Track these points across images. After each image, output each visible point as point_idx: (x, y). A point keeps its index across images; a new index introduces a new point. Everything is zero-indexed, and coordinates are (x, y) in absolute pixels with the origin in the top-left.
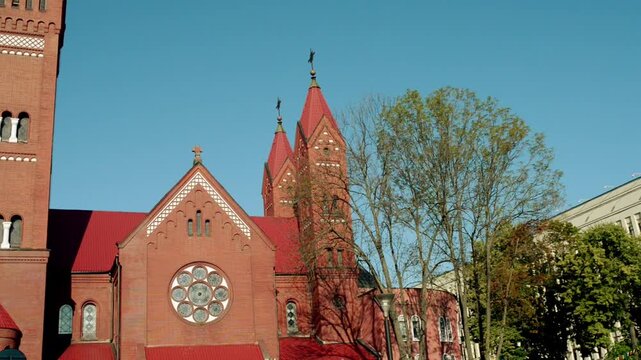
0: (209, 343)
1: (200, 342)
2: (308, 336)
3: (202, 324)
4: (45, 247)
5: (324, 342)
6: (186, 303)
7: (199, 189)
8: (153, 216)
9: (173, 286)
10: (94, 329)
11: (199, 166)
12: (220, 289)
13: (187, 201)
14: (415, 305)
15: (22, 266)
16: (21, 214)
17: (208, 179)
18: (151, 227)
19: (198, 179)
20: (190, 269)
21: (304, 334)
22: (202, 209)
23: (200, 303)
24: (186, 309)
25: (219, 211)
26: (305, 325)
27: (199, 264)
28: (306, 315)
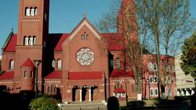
0: (87, 71)
1: (85, 71)
2: (123, 69)
3: (86, 65)
4: (42, 44)
5: (127, 71)
6: (81, 59)
7: (85, 26)
8: (72, 34)
9: (78, 54)
10: (61, 66)
11: (85, 19)
12: (91, 55)
13: (81, 30)
14: (155, 60)
15: (36, 50)
16: (35, 36)
17: (88, 23)
18: (71, 38)
19: (85, 23)
20: (82, 50)
21: (122, 68)
22: (86, 32)
23: (85, 60)
24: (81, 61)
25: (91, 32)
26: (122, 65)
27: (85, 48)
28: (122, 62)
